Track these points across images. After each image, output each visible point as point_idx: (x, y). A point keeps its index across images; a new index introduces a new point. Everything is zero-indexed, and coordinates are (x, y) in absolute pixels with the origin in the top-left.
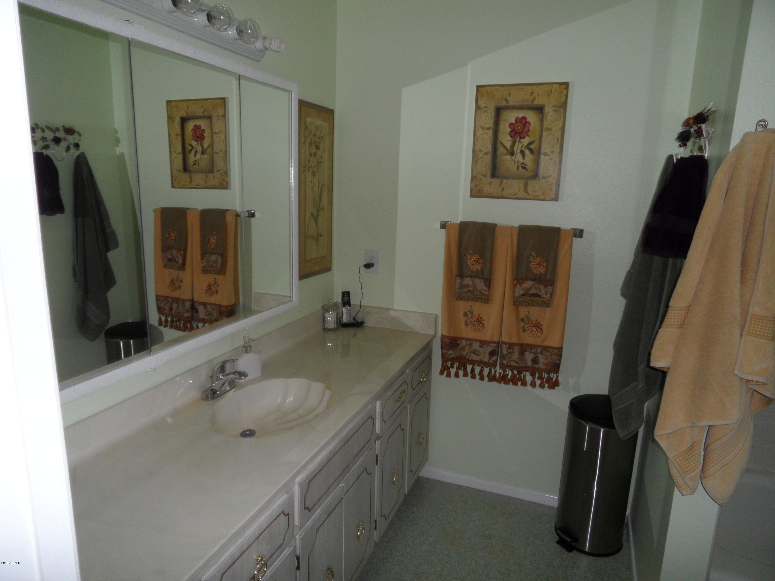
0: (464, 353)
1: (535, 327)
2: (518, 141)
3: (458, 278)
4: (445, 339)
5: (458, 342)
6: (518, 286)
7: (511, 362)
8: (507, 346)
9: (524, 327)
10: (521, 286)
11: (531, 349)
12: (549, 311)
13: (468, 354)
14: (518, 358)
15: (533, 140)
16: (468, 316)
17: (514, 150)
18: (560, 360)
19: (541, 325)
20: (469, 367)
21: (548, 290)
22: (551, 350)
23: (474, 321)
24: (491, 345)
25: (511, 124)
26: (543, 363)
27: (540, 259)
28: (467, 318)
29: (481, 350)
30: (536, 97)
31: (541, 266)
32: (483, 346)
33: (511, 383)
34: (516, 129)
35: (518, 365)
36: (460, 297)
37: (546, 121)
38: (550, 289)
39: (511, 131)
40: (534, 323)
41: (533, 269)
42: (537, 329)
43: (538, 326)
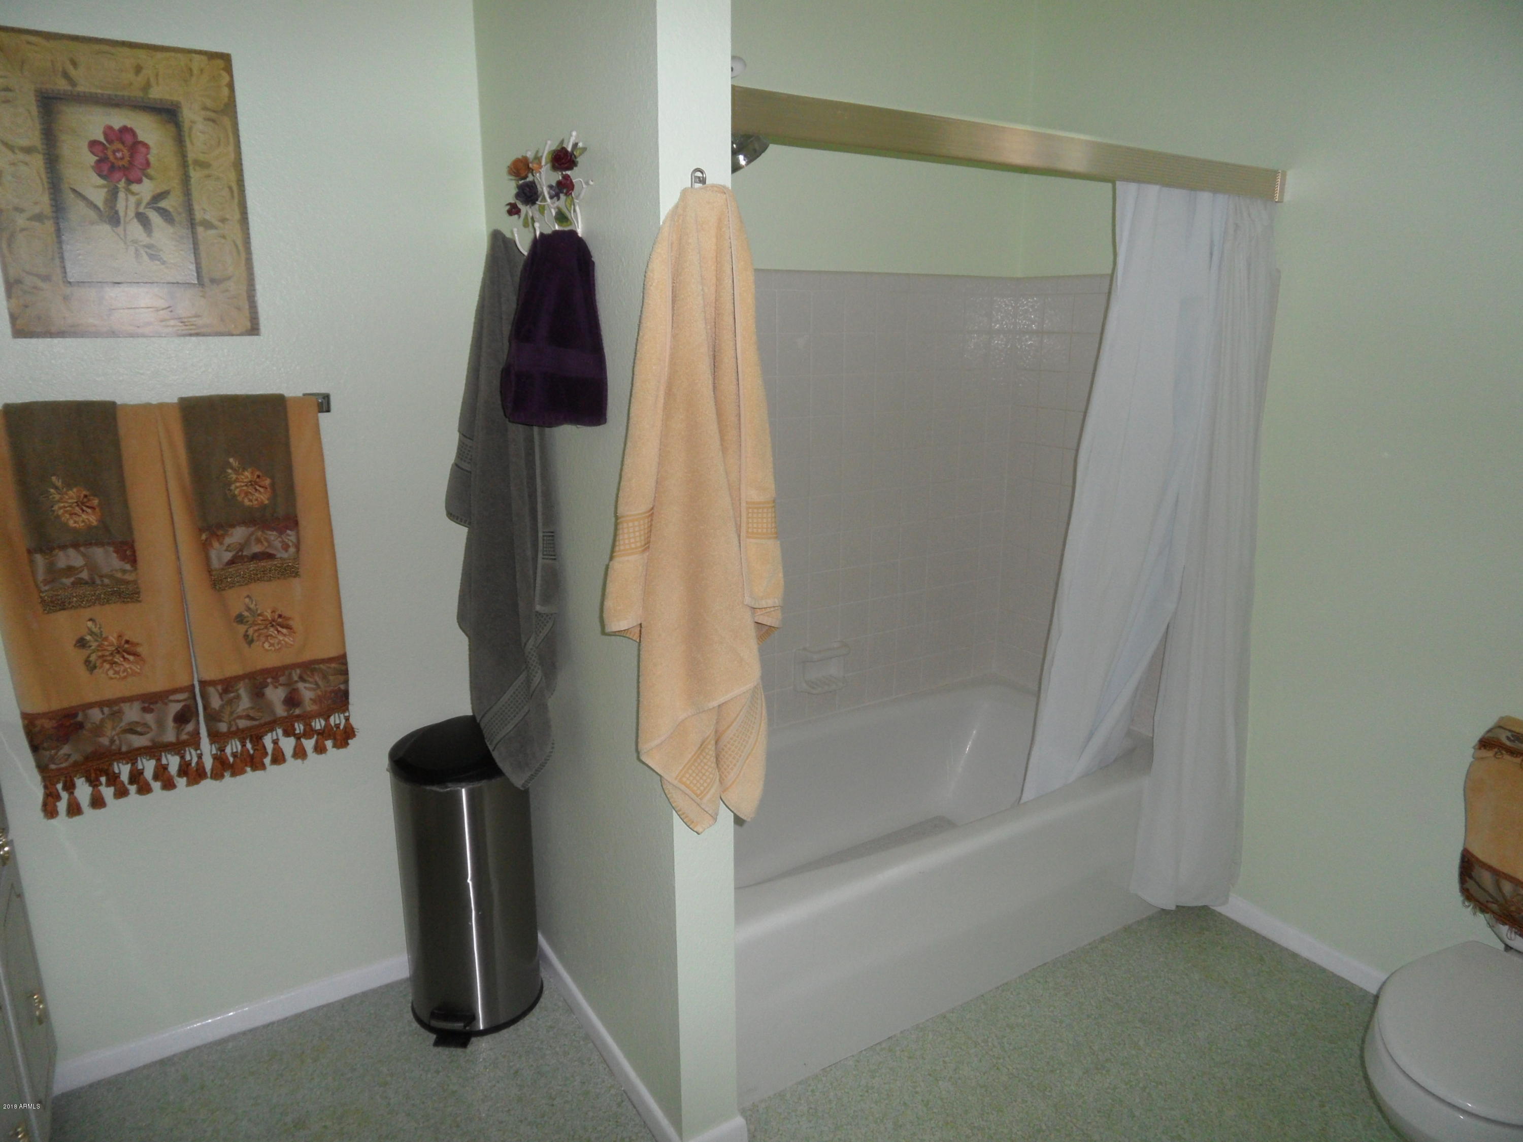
0: (105, 741)
1: (272, 626)
2: (124, 188)
3: (39, 558)
4: (38, 723)
5: (80, 718)
6: (216, 544)
7: (238, 721)
8: (220, 688)
9: (248, 633)
10: (221, 544)
11: (275, 678)
12: (297, 587)
13: (116, 738)
14: (252, 708)
15: (166, 188)
16: (90, 646)
17: (117, 212)
18: (346, 682)
19: (289, 619)
20: (124, 771)
21: (288, 539)
22: (322, 666)
23: (112, 654)
24: (172, 698)
25: (93, 145)
26: (311, 699)
27: (252, 473)
28: (89, 652)
29: (149, 718)
30: (152, 80)
31: (258, 488)
32: (152, 706)
33: (248, 769)
34: (111, 158)
35: (256, 723)
36: (56, 604)
37: (192, 143)
38: (291, 536)
39: (99, 162)
40: (270, 619)
41: (240, 499)
42: (280, 629)
43: (281, 622)
